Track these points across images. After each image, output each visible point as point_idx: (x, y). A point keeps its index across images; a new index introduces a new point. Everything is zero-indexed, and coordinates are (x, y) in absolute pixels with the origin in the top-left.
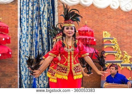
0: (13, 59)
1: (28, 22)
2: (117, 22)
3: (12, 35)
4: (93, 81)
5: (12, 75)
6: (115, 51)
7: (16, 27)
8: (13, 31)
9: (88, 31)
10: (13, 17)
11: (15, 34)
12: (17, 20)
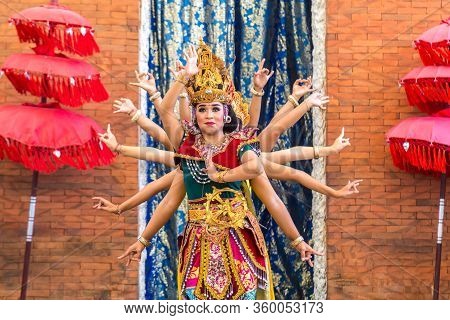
0: (115, 173)
5: (109, 245)
7: (132, 26)
11: (124, 60)
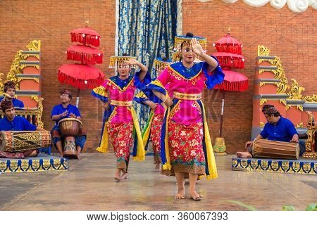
2: (282, 30)
3: (105, 50)
4: (239, 127)
6: (277, 79)
7: (113, 36)
8: (107, 44)
9: (232, 44)
10: (107, 20)
11: (110, 48)
12: (114, 25)
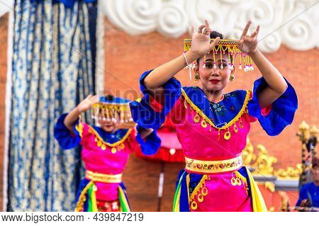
1: (30, 70)
7: (3, 81)
12: (5, 65)
